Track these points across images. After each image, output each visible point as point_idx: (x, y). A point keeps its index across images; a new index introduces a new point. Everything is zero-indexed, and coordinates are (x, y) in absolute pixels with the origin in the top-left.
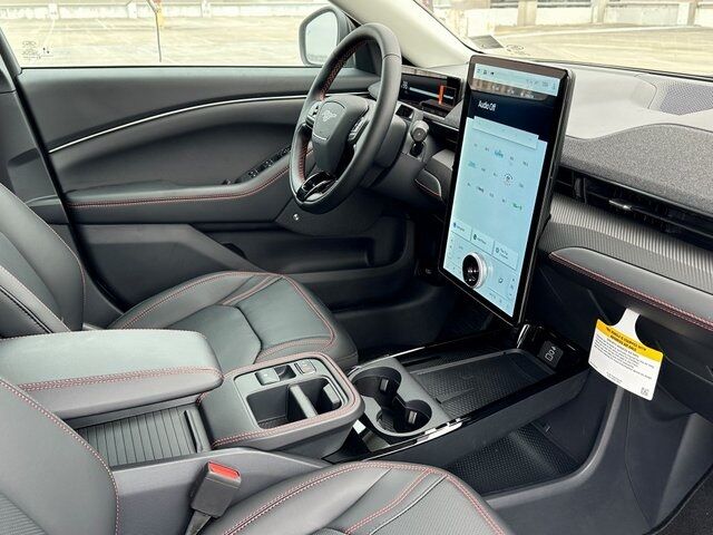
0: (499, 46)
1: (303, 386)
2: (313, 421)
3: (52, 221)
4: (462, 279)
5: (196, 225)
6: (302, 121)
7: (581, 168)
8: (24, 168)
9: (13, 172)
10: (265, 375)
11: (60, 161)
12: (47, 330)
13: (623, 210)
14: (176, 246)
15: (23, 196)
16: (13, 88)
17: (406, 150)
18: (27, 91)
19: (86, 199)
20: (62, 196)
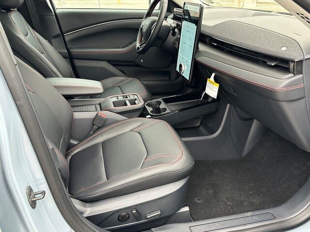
0: (213, 3)
1: (129, 100)
2: (129, 107)
3: (65, 57)
4: (179, 71)
5: (109, 61)
6: (142, 25)
7: (207, 34)
8: (56, 39)
9: (53, 41)
10: (119, 98)
11: (67, 39)
12: (58, 77)
13: (214, 45)
14: (102, 68)
15: (56, 48)
16: (54, 14)
17: (170, 34)
18: (58, 15)
19: (75, 51)
20: (68, 49)
